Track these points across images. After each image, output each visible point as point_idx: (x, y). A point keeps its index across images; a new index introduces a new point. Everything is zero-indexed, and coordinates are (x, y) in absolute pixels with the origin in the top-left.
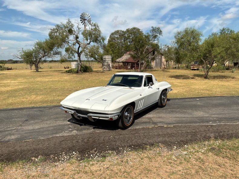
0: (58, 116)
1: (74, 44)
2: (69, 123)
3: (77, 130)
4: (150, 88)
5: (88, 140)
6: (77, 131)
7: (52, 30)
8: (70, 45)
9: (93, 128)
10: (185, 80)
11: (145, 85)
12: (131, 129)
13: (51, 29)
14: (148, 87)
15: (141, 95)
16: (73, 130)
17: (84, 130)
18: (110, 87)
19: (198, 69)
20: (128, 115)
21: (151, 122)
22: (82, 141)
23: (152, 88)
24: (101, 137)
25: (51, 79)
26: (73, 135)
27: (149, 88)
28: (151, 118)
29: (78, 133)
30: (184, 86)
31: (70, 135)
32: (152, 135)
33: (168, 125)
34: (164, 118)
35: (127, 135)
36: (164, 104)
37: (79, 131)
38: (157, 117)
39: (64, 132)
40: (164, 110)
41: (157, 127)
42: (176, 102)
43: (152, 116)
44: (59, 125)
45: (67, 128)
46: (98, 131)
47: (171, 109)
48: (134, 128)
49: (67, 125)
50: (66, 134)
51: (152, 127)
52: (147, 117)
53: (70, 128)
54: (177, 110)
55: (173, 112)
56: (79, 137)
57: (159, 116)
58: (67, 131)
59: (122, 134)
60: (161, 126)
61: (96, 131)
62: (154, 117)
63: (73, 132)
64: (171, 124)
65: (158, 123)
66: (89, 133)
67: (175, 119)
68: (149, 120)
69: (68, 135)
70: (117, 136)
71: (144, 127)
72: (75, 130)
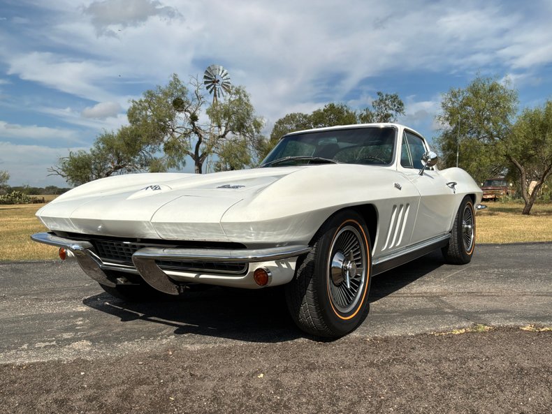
0: (59, 285)
1: (186, 135)
2: (84, 308)
3: (94, 340)
5: (125, 397)
6: (94, 345)
7: (137, 103)
8: (176, 135)
9: (176, 332)
11: (405, 164)
12: (363, 341)
13: (133, 101)
14: (418, 171)
15: (398, 188)
16: (79, 339)
17: (129, 340)
19: (494, 200)
20: (349, 267)
21: (448, 310)
22: (90, 399)
24: (202, 379)
26: (58, 364)
27: (421, 174)
28: (437, 297)
29: (89, 353)
31: (44, 363)
32: (483, 370)
33: (538, 323)
34: (492, 296)
35: (344, 368)
36: (469, 250)
37: (101, 342)
38: (461, 291)
39: (31, 344)
40: (477, 272)
41: (489, 331)
42: (501, 252)
43: (439, 291)
44: (36, 315)
45: (58, 329)
46: (193, 347)
47: (497, 268)
48: (376, 336)
49: (69, 318)
50: (30, 357)
51: (463, 330)
52: (421, 293)
53: (69, 329)
54: (523, 271)
55: (517, 277)
56: (82, 373)
57: (468, 291)
58: (44, 342)
59: (320, 362)
60: (506, 325)
61: (187, 346)
62: (447, 294)
63: (70, 348)
64: (545, 317)
65: (485, 316)
66: (146, 353)
67: (545, 300)
68: (431, 302)
69: (35, 361)
70: (291, 374)
71: (428, 333)
72: (85, 341)
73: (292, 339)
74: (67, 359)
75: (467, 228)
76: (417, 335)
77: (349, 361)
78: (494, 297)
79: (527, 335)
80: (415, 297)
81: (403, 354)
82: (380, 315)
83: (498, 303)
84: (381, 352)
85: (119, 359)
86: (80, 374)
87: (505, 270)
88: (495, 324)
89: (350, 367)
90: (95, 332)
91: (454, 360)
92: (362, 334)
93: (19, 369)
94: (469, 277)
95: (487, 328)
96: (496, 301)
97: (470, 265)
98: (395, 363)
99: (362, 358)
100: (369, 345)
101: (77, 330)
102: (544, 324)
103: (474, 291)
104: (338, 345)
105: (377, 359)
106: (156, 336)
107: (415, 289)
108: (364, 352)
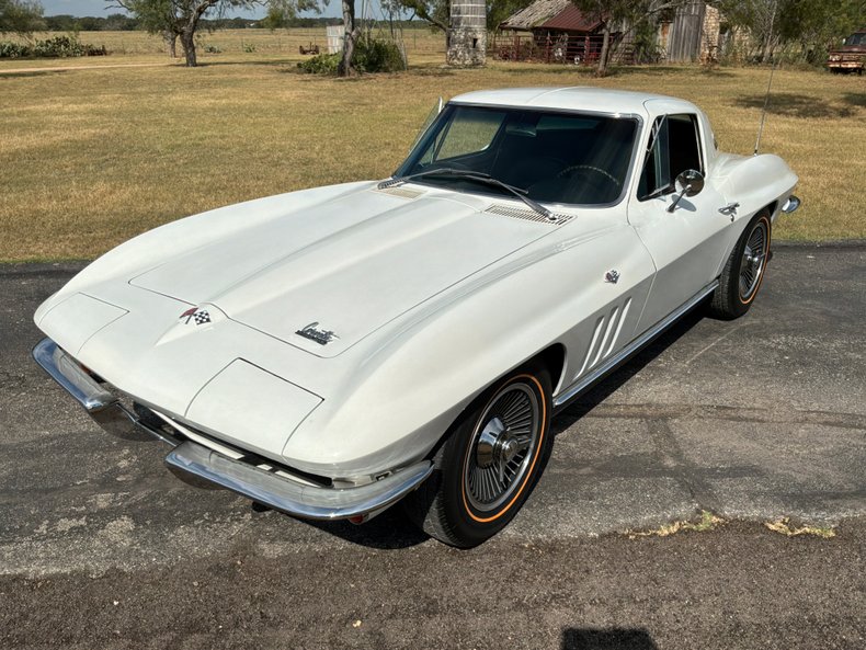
3: (141, 515)
4: (680, 212)
10: (810, 121)
11: (645, 192)
12: (517, 546)
14: (669, 199)
15: (612, 278)
16: (118, 513)
18: (406, 194)
19: (860, 71)
20: (506, 446)
21: (670, 463)
23: (691, 207)
25: (223, 98)
27: (671, 209)
28: (665, 418)
30: (812, 153)
31: (64, 576)
32: (680, 625)
33: (796, 514)
34: (753, 420)
35: (477, 611)
36: (747, 295)
37: (148, 522)
38: (707, 403)
39: (53, 521)
40: (749, 343)
41: (716, 528)
42: (811, 277)
43: (673, 399)
44: (65, 436)
45: (92, 481)
46: (272, 550)
47: (786, 331)
48: (540, 536)
49: (111, 448)
50: (48, 559)
51: (677, 523)
52: (641, 406)
53: (107, 482)
54: (826, 345)
55: (810, 364)
56: (116, 603)
57: (719, 401)
58: (70, 517)
59: (445, 599)
60: (745, 515)
61: (264, 545)
62: (683, 410)
63: (104, 539)
64: (815, 495)
65: (722, 486)
66: (206, 558)
67: (834, 438)
68: (651, 433)
69: (54, 570)
70: (400, 621)
71: (621, 532)
72: (126, 518)
73: (414, 544)
74: (97, 569)
76: (603, 536)
77: (487, 598)
78: (754, 424)
79: (771, 545)
80: (629, 417)
81: (569, 585)
82: (562, 471)
83: (755, 445)
84: (539, 578)
85: (168, 571)
86: (112, 603)
87: (795, 341)
88: (729, 512)
89: (486, 610)
90: (142, 495)
91: (642, 601)
92: (521, 529)
93: (32, 588)
94: (734, 358)
95: (715, 520)
96: (754, 439)
97: (745, 321)
98: (553, 604)
99: (507, 592)
100: (525, 561)
101: (119, 487)
102: (805, 517)
103: (728, 404)
104: (480, 556)
105: (530, 594)
106: (224, 513)
107: (636, 392)
108: (513, 577)
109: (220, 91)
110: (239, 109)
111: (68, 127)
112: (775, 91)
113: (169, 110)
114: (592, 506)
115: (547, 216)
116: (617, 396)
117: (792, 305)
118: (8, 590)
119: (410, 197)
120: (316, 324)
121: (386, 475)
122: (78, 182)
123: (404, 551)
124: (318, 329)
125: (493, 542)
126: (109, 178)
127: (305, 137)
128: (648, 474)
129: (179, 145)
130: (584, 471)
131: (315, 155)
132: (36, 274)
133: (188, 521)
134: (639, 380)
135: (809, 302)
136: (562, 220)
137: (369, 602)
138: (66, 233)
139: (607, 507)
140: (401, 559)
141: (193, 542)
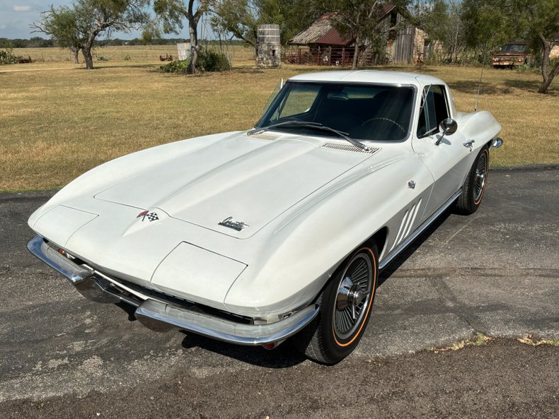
3: (107, 354)
4: (442, 145)
6: (104, 366)
10: (486, 96)
12: (364, 362)
15: (412, 185)
16: (90, 354)
18: (267, 138)
21: (450, 304)
23: (449, 143)
25: (115, 88)
26: (73, 398)
28: (440, 276)
31: (59, 398)
32: (477, 407)
33: (536, 332)
34: (495, 275)
35: (345, 405)
36: (477, 199)
37: (112, 359)
38: (465, 266)
39: (45, 362)
40: (483, 229)
41: (488, 343)
42: (511, 188)
43: (443, 265)
44: (43, 305)
45: (68, 333)
46: (201, 373)
47: (504, 221)
48: (378, 355)
49: (77, 311)
50: (45, 388)
51: (463, 342)
52: (424, 269)
53: (79, 334)
54: (530, 228)
55: (522, 240)
56: (98, 414)
57: (472, 264)
58: (56, 358)
59: (323, 399)
60: (504, 334)
61: (195, 370)
62: (451, 271)
63: (83, 371)
64: (544, 320)
65: (486, 317)
66: (156, 381)
67: (547, 284)
68: (434, 286)
69: (51, 394)
70: (295, 415)
71: (429, 349)
72: (96, 357)
73: (296, 364)
74: (82, 392)
75: (479, 178)
76: (417, 353)
77: (350, 396)
78: (497, 278)
79: (524, 352)
80: (418, 277)
81: (402, 385)
82: (383, 312)
83: (500, 291)
84: (382, 382)
85: (131, 391)
86: (96, 415)
87: (511, 226)
88: (494, 332)
89: (351, 404)
90: (105, 341)
91: (450, 393)
92: (364, 351)
93: (37, 407)
94: (475, 238)
95: (486, 338)
96: (498, 287)
97: (477, 215)
98: (394, 398)
99: (363, 392)
100: (370, 371)
101: (87, 337)
102: (542, 334)
103: (477, 266)
104: (341, 370)
105: (378, 392)
106: (164, 350)
107: (419, 262)
108: (365, 382)
109: (112, 84)
110: (126, 95)
111: (12, 107)
112: (462, 79)
113: (79, 96)
114: (407, 334)
115: (363, 148)
116: (407, 264)
117: (503, 205)
118: (20, 410)
119: (270, 139)
120: (231, 218)
121: (289, 315)
122: (24, 142)
123: (290, 369)
124: (233, 221)
125: (348, 360)
126: (45, 139)
127: (172, 111)
128: (438, 312)
129: (89, 118)
130: (397, 312)
131: (180, 122)
132: (7, 200)
133: (140, 357)
134: (419, 253)
135: (514, 203)
136: (374, 151)
137: (273, 404)
138: (21, 174)
139: (417, 334)
140: (289, 374)
141: (145, 371)
